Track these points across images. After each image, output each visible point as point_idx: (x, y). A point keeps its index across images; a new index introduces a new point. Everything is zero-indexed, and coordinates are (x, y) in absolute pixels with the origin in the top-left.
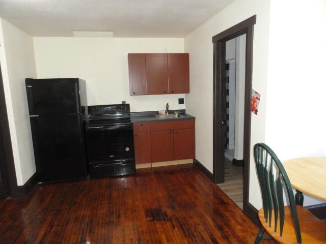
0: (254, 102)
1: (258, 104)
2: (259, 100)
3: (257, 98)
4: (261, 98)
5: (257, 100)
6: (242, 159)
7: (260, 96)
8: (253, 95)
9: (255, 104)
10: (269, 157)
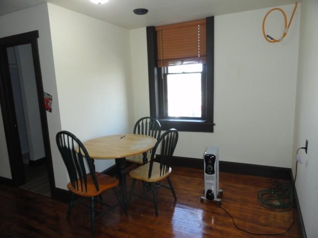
0: (48, 102)
1: (51, 103)
2: (52, 100)
3: (50, 99)
4: (53, 99)
5: (50, 101)
6: (44, 156)
7: (52, 97)
8: (46, 96)
9: (49, 104)
10: (70, 138)
